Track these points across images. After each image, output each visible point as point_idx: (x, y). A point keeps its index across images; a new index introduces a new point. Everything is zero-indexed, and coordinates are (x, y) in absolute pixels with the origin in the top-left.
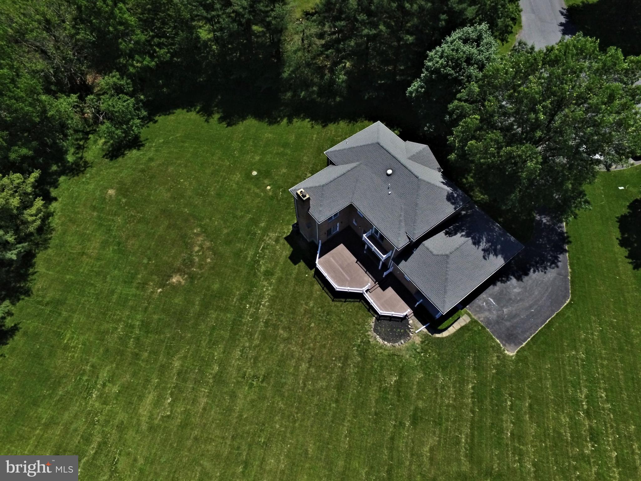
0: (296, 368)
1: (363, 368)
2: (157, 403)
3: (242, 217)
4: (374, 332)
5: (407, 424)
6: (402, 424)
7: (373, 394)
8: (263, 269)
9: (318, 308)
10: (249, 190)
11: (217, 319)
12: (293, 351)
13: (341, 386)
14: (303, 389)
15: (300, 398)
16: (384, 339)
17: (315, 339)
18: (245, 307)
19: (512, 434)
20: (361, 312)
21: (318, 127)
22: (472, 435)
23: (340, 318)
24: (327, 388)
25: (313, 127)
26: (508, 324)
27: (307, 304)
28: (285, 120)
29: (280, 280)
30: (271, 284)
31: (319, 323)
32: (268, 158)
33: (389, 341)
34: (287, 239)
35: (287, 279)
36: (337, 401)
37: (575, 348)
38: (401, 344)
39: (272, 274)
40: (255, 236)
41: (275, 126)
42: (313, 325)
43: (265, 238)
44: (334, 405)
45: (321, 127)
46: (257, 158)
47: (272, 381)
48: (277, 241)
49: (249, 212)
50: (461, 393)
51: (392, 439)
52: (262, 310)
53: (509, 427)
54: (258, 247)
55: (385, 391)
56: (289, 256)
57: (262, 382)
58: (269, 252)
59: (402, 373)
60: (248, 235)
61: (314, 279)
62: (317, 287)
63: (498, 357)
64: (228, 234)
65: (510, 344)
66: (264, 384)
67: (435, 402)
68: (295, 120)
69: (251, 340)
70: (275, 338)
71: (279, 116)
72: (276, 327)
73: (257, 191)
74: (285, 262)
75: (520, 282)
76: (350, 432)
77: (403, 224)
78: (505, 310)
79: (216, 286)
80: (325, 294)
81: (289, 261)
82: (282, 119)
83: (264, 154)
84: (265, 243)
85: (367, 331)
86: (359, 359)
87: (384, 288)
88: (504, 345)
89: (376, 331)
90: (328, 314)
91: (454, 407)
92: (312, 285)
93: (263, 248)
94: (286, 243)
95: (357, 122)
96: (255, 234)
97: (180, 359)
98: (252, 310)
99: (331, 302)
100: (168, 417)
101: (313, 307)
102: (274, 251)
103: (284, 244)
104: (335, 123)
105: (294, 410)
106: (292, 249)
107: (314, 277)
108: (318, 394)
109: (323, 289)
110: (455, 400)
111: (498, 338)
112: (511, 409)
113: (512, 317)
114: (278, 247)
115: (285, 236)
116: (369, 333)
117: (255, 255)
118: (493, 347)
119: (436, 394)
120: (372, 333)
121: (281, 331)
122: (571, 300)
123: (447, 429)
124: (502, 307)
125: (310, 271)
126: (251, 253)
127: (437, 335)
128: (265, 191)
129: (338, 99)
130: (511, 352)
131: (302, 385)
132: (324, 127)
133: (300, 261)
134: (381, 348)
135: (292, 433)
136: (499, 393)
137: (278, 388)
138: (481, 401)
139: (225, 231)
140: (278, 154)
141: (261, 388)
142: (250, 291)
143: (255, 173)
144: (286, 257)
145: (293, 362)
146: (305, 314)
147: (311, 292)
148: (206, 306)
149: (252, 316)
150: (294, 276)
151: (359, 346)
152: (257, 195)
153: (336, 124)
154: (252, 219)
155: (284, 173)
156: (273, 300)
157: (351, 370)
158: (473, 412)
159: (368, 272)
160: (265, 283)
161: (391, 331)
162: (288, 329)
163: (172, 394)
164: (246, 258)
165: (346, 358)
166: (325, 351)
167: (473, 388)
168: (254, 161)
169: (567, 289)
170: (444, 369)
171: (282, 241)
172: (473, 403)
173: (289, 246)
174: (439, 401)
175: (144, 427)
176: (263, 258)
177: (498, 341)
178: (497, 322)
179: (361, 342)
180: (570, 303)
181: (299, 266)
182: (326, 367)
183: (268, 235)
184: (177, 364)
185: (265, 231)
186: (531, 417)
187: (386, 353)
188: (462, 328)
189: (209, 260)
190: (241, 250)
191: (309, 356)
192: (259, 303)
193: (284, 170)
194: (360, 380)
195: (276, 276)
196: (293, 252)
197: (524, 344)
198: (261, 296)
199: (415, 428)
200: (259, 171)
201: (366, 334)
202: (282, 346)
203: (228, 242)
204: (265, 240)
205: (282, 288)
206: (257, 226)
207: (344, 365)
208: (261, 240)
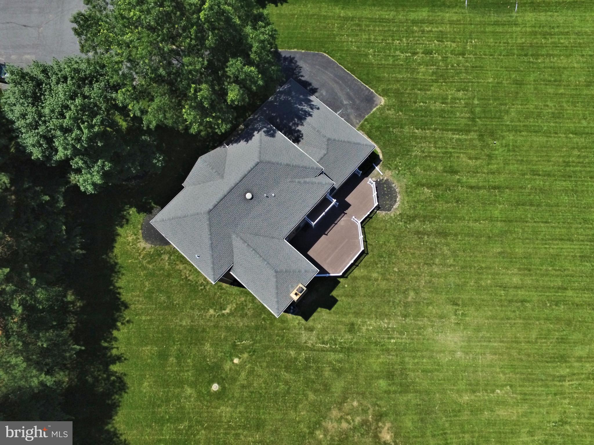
0: (438, 276)
1: (425, 217)
2: (502, 403)
3: (286, 383)
4: (390, 210)
5: (458, 177)
6: (459, 181)
7: (440, 206)
8: (348, 336)
9: (378, 267)
10: (243, 387)
11: (414, 371)
12: (426, 282)
13: (443, 234)
14: (454, 266)
15: (462, 268)
16: (395, 201)
17: (409, 265)
18: (395, 343)
19: (443, 103)
20: (374, 225)
21: (127, 315)
22: (451, 130)
23: (383, 244)
24: (447, 245)
25: (128, 322)
26: (358, 102)
27: (376, 280)
28: (115, 368)
29: (357, 314)
30: (364, 323)
31: (393, 263)
32: (189, 375)
33: (396, 197)
34: (306, 318)
35: (355, 305)
36: (456, 235)
37: (366, 55)
38: (397, 186)
39: (353, 324)
40: (309, 357)
41: (127, 380)
42: (396, 269)
43: (309, 345)
44: (459, 237)
45: (126, 312)
46: (189, 391)
47: (457, 296)
48: (311, 329)
49: (277, 377)
50: (424, 138)
51: (471, 188)
52: (393, 324)
53: (439, 106)
54: (323, 351)
55: (437, 196)
56: (328, 310)
57: (459, 305)
58: (327, 335)
59: (420, 185)
60: (310, 367)
62: (356, 272)
63: (388, 110)
64: (315, 391)
65: (374, 101)
66: (460, 302)
67: (435, 157)
68: (114, 352)
69: (424, 327)
70: (417, 303)
71: (108, 378)
72: (406, 305)
73: (243, 374)
74: (335, 313)
76: (476, 221)
77: (308, 180)
78: (345, 102)
79: (383, 383)
81: (333, 309)
82: (114, 373)
83: (181, 383)
84: (316, 343)
85: (391, 217)
86: (417, 221)
87: (348, 205)
88: (377, 105)
89: (389, 210)
90: (382, 256)
91: (435, 143)
92: (355, 278)
93: (323, 343)
94: (312, 318)
95: (116, 264)
96: (307, 359)
97: (461, 396)
98: (396, 335)
99: (369, 256)
100: (511, 386)
101: (378, 272)
102: (324, 329)
103: (314, 320)
104: (119, 293)
105: (473, 270)
106: (319, 309)
107: (347, 277)
108: (454, 252)
109: (358, 266)
110: (430, 142)
111: (371, 109)
112: (426, 103)
113: (350, 98)
114: (319, 326)
115: (303, 321)
116: (392, 215)
117: (335, 351)
118: (381, 114)
119: (430, 156)
121: (410, 299)
122: (325, 52)
123: (453, 148)
124: (343, 104)
126: (332, 357)
127: (381, 157)
128: (242, 366)
129: (70, 297)
130: (382, 101)
131: (452, 268)
132: (126, 306)
133: (332, 297)
134: (403, 203)
135: (490, 268)
136: (416, 110)
137: (460, 288)
138: (426, 124)
139: (312, 396)
140: (179, 363)
141: (464, 305)
142: (376, 344)
143: (215, 387)
144: (330, 313)
145: (434, 280)
146: (387, 280)
147: (363, 278)
148: (405, 389)
149: (401, 333)
150: (350, 300)
151: (405, 222)
152: (251, 372)
153: (121, 291)
154: (287, 369)
155: (212, 345)
156: (382, 316)
157: (427, 227)
158: (435, 129)
159: (336, 222)
160: (364, 329)
161: (387, 195)
162: (405, 292)
163: (493, 391)
164: (339, 362)
165: (418, 233)
166: (417, 253)
167: (418, 129)
168: (195, 395)
169: (314, 55)
170: (408, 151)
171: (310, 323)
172: (429, 129)
173: (315, 314)
174: (434, 154)
175: (526, 407)
176: (335, 340)
177: (374, 109)
178: (358, 109)
179: (402, 222)
180: (328, 54)
181: (338, 296)
182: (431, 249)
183: (305, 343)
184: (466, 398)
185: (300, 348)
186: (428, 90)
187: (406, 199)
188: (370, 137)
189: (355, 404)
190: (333, 369)
191: (426, 267)
192: (386, 331)
193: (207, 347)
194: (435, 217)
195: (353, 319)
196: (322, 307)
197: (372, 90)
198: (380, 330)
199: (459, 172)
200: (210, 383)
201: (393, 218)
202: (423, 295)
203: (327, 388)
204: (312, 344)
205: (365, 309)
206: (296, 359)
207: (424, 234)
208: (313, 349)
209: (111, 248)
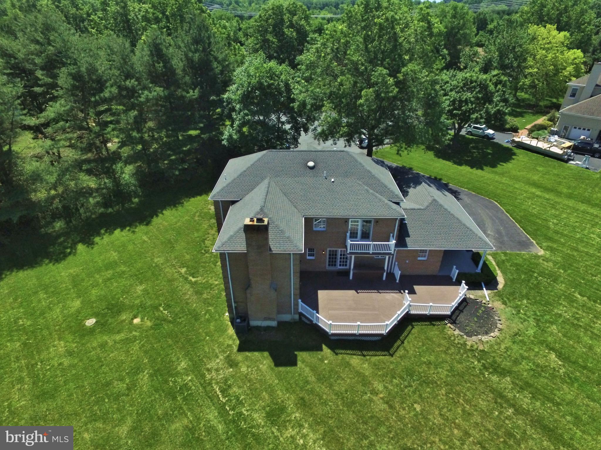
1: (527, 384)
3: (132, 387)
4: (471, 336)
9: (392, 382)
10: (103, 345)
16: (487, 333)
17: (447, 420)
21: (139, 228)
23: (425, 363)
25: (134, 232)
26: (506, 238)
27: (375, 392)
28: (81, 247)
29: (302, 404)
30: (299, 424)
31: (420, 396)
33: (491, 330)
34: (241, 349)
35: (312, 391)
37: (546, 221)
38: (502, 322)
39: (282, 409)
40: (190, 389)
42: (418, 407)
43: (208, 377)
45: (142, 227)
46: (76, 304)
48: (232, 363)
49: (137, 370)
50: (588, 308)
55: (572, 379)
56: (272, 365)
58: (239, 387)
59: (546, 345)
60: (174, 398)
61: (340, 357)
63: (544, 260)
65: (529, 248)
68: (97, 239)
71: (67, 247)
73: (122, 336)
78: (489, 233)
80: (374, 359)
81: (281, 369)
82: (74, 248)
83: (82, 293)
84: (217, 383)
85: (465, 344)
86: (508, 379)
87: (411, 291)
88: (530, 251)
89: (470, 334)
90: (411, 375)
93: (223, 391)
94: (247, 354)
96: (185, 387)
99: (392, 359)
101: (386, 387)
102: (246, 378)
103: (247, 358)
104: (157, 216)
106: (266, 354)
107: (337, 354)
109: (364, 356)
111: (520, 251)
113: (499, 233)
114: (244, 370)
115: (235, 348)
116: (469, 343)
117: (223, 413)
118: (530, 259)
119: (586, 329)
120: (471, 341)
122: (496, 201)
125: (322, 353)
127: (500, 287)
130: (541, 252)
132: (148, 224)
133: (296, 356)
134: (498, 344)
140: (108, 280)
143: (91, 322)
144: (272, 369)
146: (391, 407)
147: (359, 374)
150: (312, 379)
151: (485, 367)
152: (128, 341)
153: (160, 215)
154: (156, 374)
155: (144, 290)
160: (289, 432)
161: (478, 318)
164: (210, 431)
165: (499, 395)
166: (477, 418)
167: (582, 296)
168: (73, 310)
170: (549, 304)
171: (240, 357)
173: (256, 354)
177: (524, 252)
178: (501, 243)
179: (479, 361)
180: (499, 203)
181: (303, 362)
183: (208, 370)
187: (509, 343)
190: (190, 429)
193: (141, 288)
194: (548, 399)
195: (290, 405)
196: (272, 355)
197: (532, 240)
201: (468, 347)
203: (150, 440)
204: (212, 379)
205: (319, 410)
206: (178, 374)
207: (513, 406)
208: (206, 385)
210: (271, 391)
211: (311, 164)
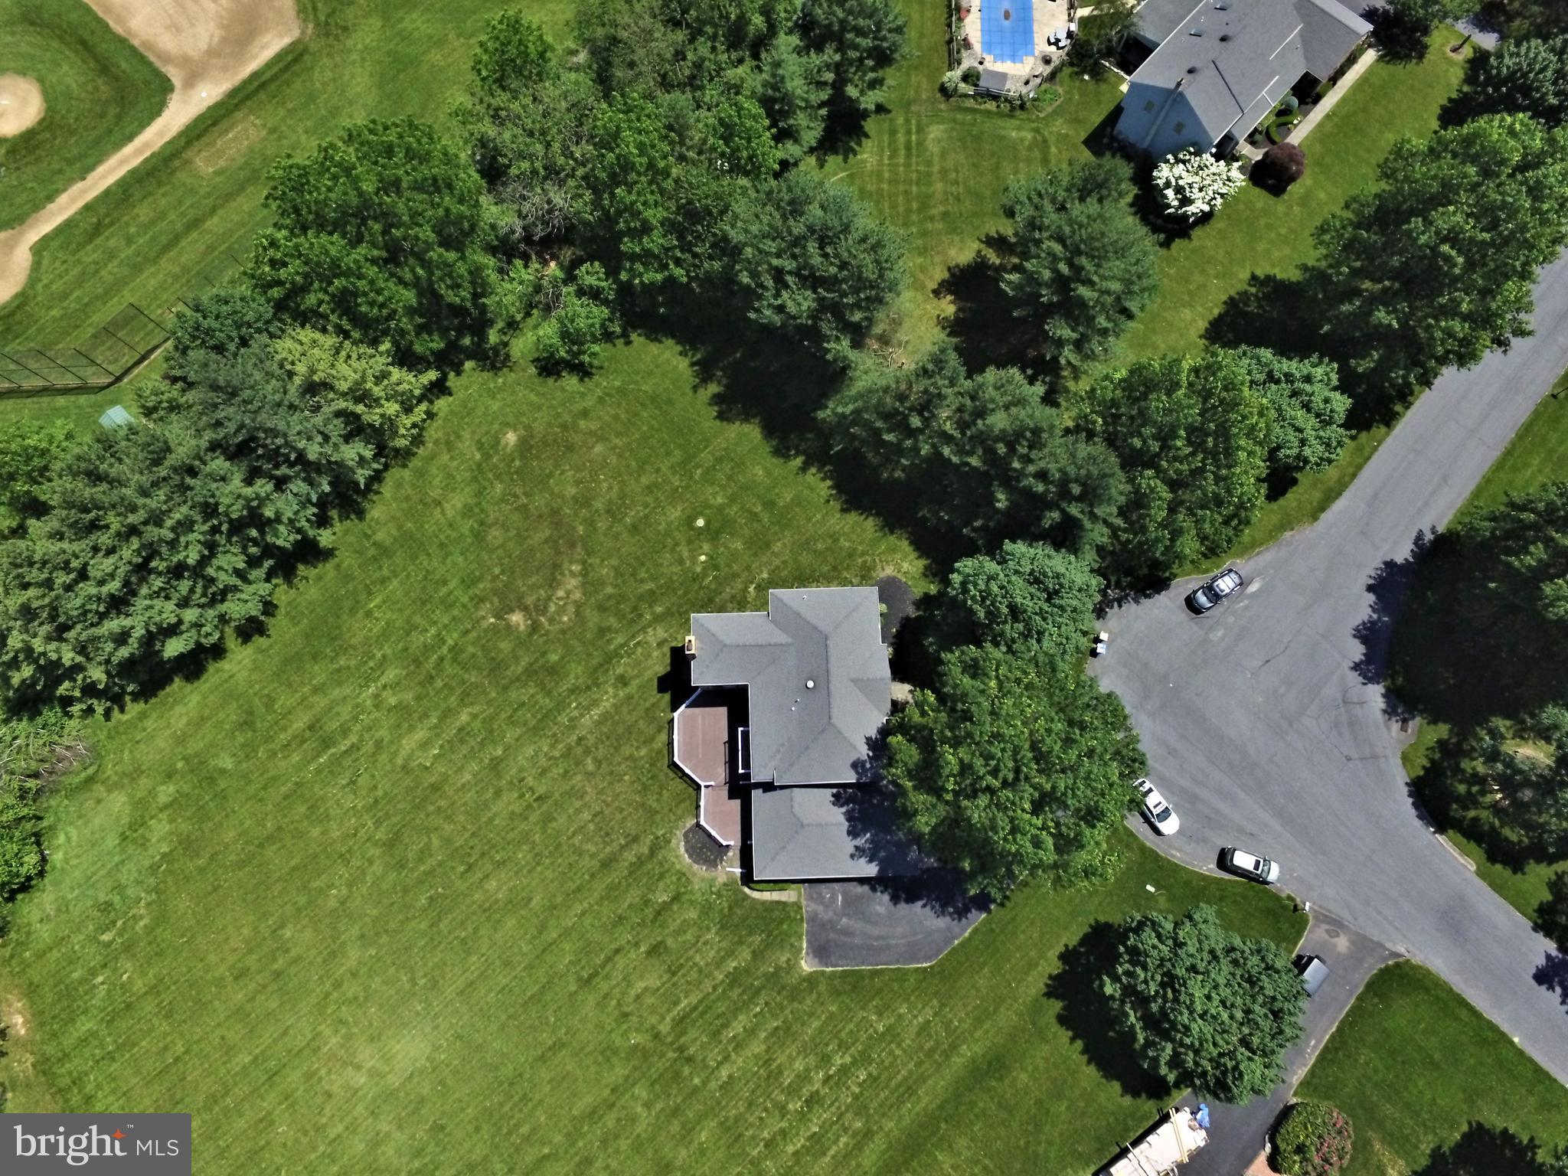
0: (578, 811)
1: (642, 863)
2: (424, 745)
3: (642, 581)
4: (684, 835)
5: (643, 949)
6: (637, 945)
7: (633, 896)
8: (620, 670)
9: (648, 763)
10: (677, 544)
11: (533, 696)
12: (586, 792)
13: (607, 864)
14: (569, 838)
15: (560, 845)
16: (687, 851)
17: (618, 795)
18: (570, 704)
19: (734, 1037)
20: (688, 803)
21: (836, 505)
22: (695, 1008)
23: (662, 791)
24: (592, 856)
25: (828, 501)
26: (832, 936)
27: (638, 748)
28: (799, 461)
29: (629, 697)
30: (615, 696)
31: (635, 782)
32: (732, 511)
33: (690, 857)
34: (673, 649)
35: (638, 704)
36: (592, 876)
37: (880, 1014)
38: (700, 870)
39: (625, 685)
40: (640, 620)
41: (780, 461)
42: (627, 778)
43: (649, 630)
44: (587, 877)
45: (838, 507)
46: (720, 500)
47: (544, 808)
48: (660, 645)
49: (653, 578)
50: (719, 963)
51: (617, 951)
52: (586, 721)
53: (737, 1028)
54: (633, 637)
55: (647, 902)
56: (660, 675)
57: (536, 800)
58: (641, 653)
59: (676, 898)
60: (632, 613)
61: (666, 725)
62: (664, 737)
63: (789, 960)
64: (609, 597)
65: (815, 956)
66: (535, 805)
67: (686, 951)
68: (813, 470)
69: (552, 746)
70: (578, 763)
71: (797, 448)
72: (587, 752)
73: (686, 554)
74: (650, 680)
75: (891, 904)
76: (583, 913)
77: (779, 756)
78: (845, 920)
79: (554, 658)
80: (666, 752)
81: (656, 681)
82: (796, 456)
83: (733, 499)
84: (645, 637)
85: (677, 829)
86: (647, 852)
87: (731, 796)
88: (807, 953)
89: (686, 835)
90: (652, 778)
91: (700, 971)
92: (659, 731)
93: (638, 643)
94: (668, 655)
95: (892, 532)
96: (640, 616)
97: (470, 714)
98: (576, 713)
99: (666, 766)
100: (427, 768)
101: (642, 758)
102: (648, 656)
103: (664, 655)
105: (546, 853)
106: (668, 669)
107: (669, 723)
108: (580, 855)
109: (668, 745)
110: (707, 965)
111: (808, 941)
112: (755, 1016)
113: (847, 932)
114: (655, 654)
115: (674, 644)
116: (678, 832)
117: (622, 646)
118: (792, 945)
119: (694, 945)
120: (680, 834)
121: (589, 760)
122: (931, 967)
123: (674, 984)
124: (845, 915)
125: (669, 711)
126: (620, 639)
127: (746, 890)
128: (694, 559)
130: (807, 966)
131: (570, 833)
132: (843, 511)
133: (666, 691)
134: (677, 857)
135: (529, 872)
136: (757, 993)
137: (547, 819)
138: (731, 986)
139: (609, 590)
140: (750, 511)
141: (529, 806)
142: (588, 688)
143: (700, 523)
144: (655, 675)
145: (578, 804)
146: (626, 759)
147: (652, 739)
148: (530, 672)
149: (571, 720)
150: (647, 705)
151: (657, 838)
152: (681, 561)
154: (652, 592)
155: (736, 549)
156: (605, 717)
157: (630, 856)
158: (715, 988)
159: (726, 766)
160: (611, 691)
161: (701, 849)
162: (598, 763)
163: (441, 747)
164: (609, 642)
165: (635, 839)
166: (619, 817)
167: (735, 968)
168: (712, 502)
169: (939, 952)
170: (723, 927)
171: (666, 650)
172: (723, 981)
173: (669, 661)
174: (691, 953)
175: (399, 761)
176: (629, 656)
177: (805, 945)
178: (823, 925)
179: (662, 835)
180: (925, 969)
181: (662, 697)
182: (607, 834)
183: (655, 628)
184: (464, 718)
185: (657, 619)
186: (767, 1038)
187: (678, 867)
188: (778, 902)
189: (565, 619)
190: (609, 629)
191: (598, 809)
192: (588, 709)
193: (739, 545)
194: (631, 874)
195: (628, 690)
196: (668, 674)
197: (830, 969)
198: (595, 703)
199: (646, 958)
200: (708, 523)
201: (674, 831)
202: (579, 777)
203: (602, 609)
204: (647, 633)
205: (625, 710)
206: (651, 607)
207: (627, 845)
208: (643, 629)
209: (911, 543)
210: (637, 676)
211: (810, 684)
